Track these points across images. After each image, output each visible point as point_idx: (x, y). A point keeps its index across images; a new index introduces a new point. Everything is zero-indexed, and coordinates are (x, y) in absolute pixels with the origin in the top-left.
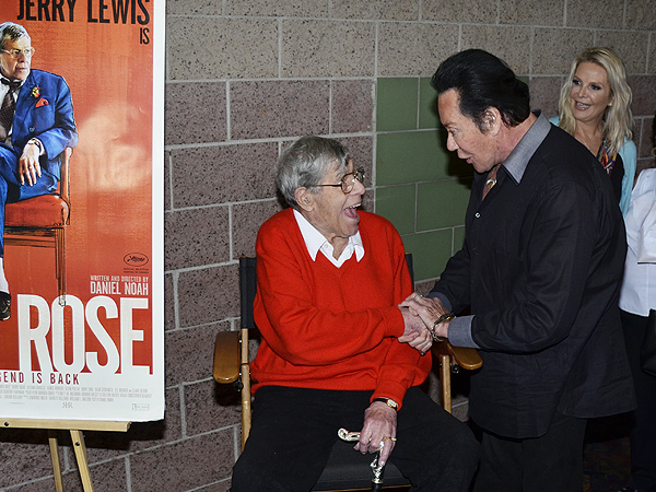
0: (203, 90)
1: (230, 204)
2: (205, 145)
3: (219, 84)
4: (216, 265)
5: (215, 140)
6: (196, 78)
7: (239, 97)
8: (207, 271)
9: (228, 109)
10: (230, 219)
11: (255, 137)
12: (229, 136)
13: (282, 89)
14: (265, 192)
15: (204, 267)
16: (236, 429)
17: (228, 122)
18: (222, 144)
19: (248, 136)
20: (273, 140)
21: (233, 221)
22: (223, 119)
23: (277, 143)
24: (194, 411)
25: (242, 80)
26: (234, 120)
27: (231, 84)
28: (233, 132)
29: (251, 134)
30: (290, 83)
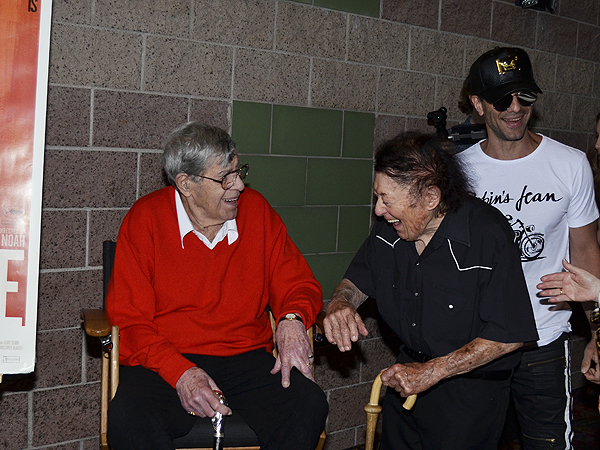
0: (69, 95)
1: (89, 210)
2: (68, 148)
3: (84, 90)
4: (72, 269)
5: (78, 145)
6: (64, 83)
7: (103, 105)
8: (63, 274)
9: (92, 116)
10: (88, 225)
11: (116, 146)
12: (91, 142)
13: (143, 102)
14: (123, 201)
15: (60, 270)
16: (82, 444)
17: (91, 128)
18: (84, 149)
19: (109, 144)
20: (133, 150)
21: (91, 227)
22: (87, 124)
23: (136, 154)
24: (41, 420)
25: (106, 89)
26: (97, 127)
27: (96, 92)
28: (95, 139)
29: (112, 142)
30: (151, 96)
